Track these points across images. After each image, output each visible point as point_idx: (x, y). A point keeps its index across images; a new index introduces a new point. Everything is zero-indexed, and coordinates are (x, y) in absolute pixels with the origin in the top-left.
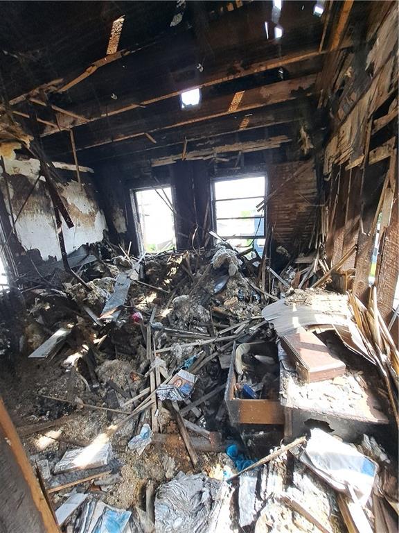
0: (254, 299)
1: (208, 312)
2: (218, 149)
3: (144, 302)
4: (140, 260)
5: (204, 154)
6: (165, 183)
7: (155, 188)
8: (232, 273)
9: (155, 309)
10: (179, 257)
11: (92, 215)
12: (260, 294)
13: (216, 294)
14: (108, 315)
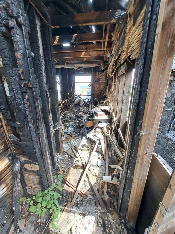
1: (75, 116)
5: (71, 66)
8: (81, 105)
10: (63, 101)
13: (77, 111)
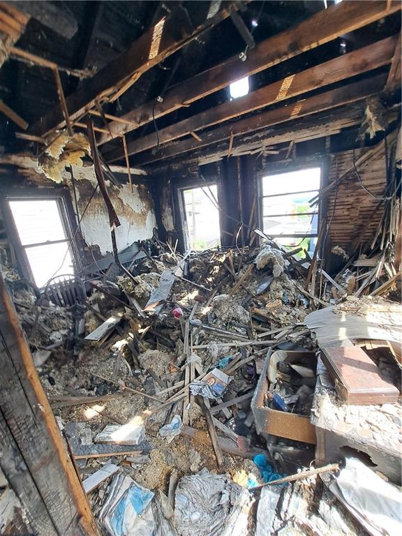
0: (301, 303)
1: (248, 313)
2: (267, 142)
3: (186, 298)
4: (185, 258)
5: (251, 148)
6: (211, 180)
7: (202, 187)
8: (276, 273)
9: (195, 306)
10: (222, 255)
11: (144, 214)
12: (308, 298)
13: (259, 295)
14: (151, 308)
